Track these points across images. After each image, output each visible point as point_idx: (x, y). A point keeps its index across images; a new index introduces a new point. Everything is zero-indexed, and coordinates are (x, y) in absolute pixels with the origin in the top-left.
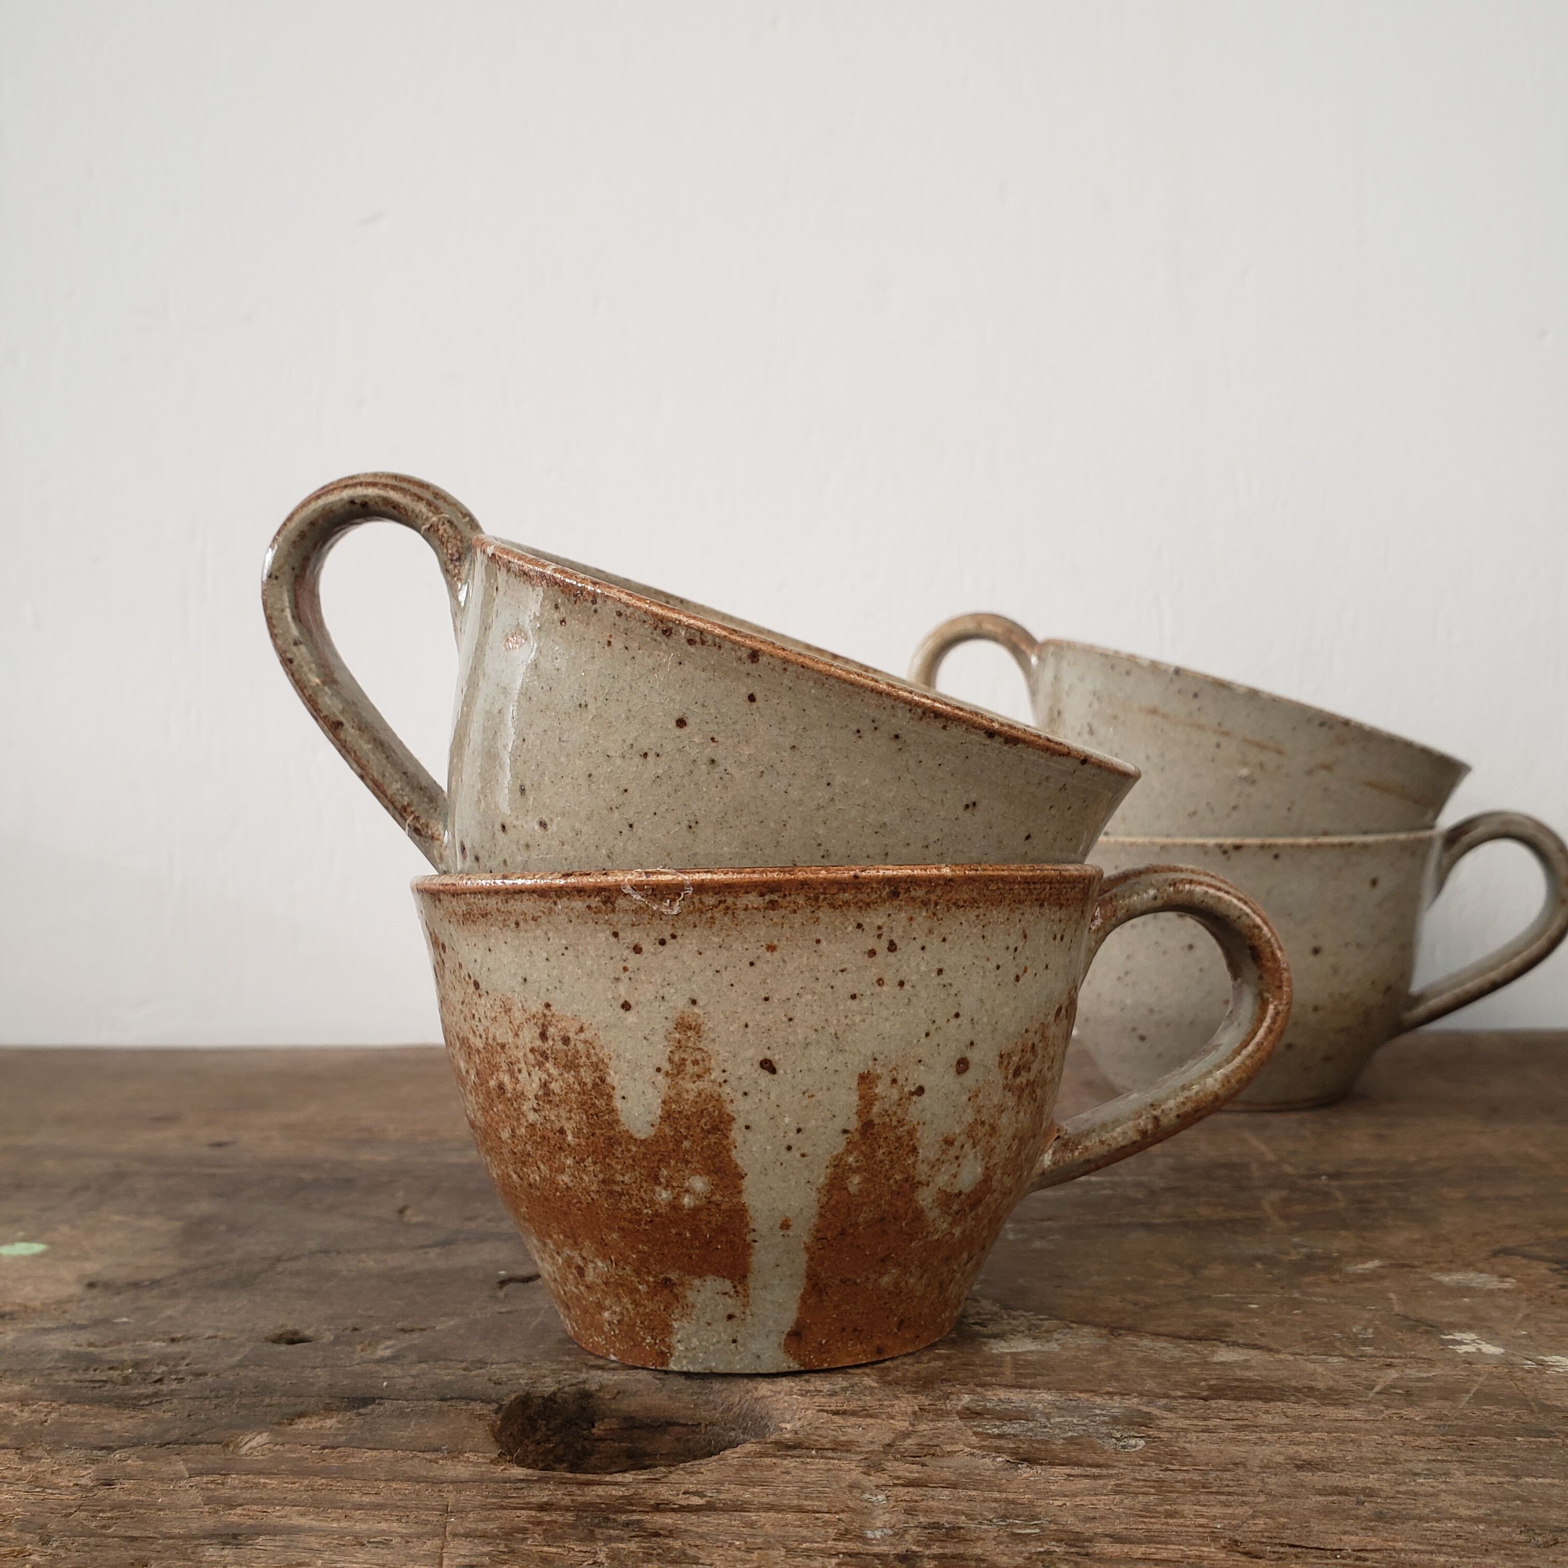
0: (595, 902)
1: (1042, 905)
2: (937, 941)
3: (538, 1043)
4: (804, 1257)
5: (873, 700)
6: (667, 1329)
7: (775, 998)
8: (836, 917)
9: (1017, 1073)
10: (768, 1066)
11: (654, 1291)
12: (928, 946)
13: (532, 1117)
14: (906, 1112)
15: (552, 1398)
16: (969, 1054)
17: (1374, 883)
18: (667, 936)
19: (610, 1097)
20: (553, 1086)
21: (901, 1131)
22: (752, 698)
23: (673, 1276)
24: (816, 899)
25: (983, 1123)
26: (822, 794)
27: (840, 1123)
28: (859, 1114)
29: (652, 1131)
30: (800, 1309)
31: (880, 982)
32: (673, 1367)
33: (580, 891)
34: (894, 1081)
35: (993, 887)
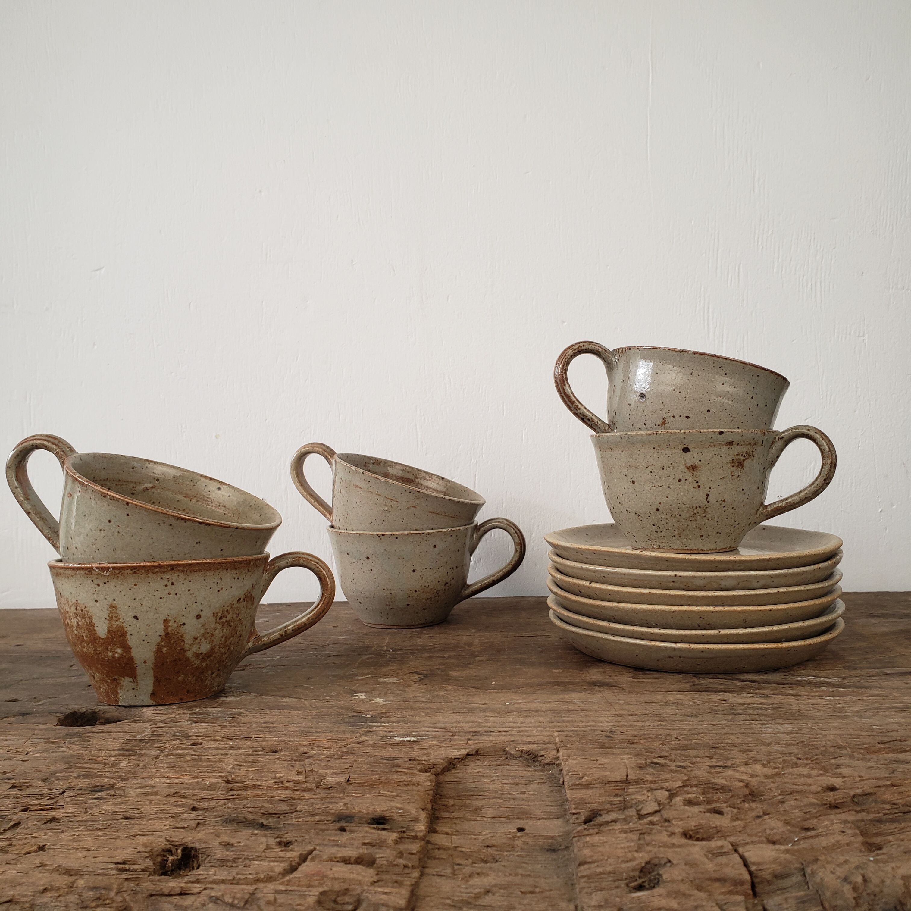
0: (87, 572)
1: (227, 570)
2: (187, 581)
3: (75, 611)
4: (152, 671)
5: (162, 515)
6: (117, 693)
7: (137, 599)
8: (155, 576)
9: (221, 618)
10: (136, 618)
11: (112, 683)
12: (185, 583)
13: (76, 632)
14: (179, 630)
15: (84, 713)
16: (201, 613)
17: (435, 546)
18: (106, 581)
19: (94, 626)
20: (79, 623)
21: (178, 635)
22: (128, 515)
23: (116, 677)
24: (148, 571)
25: (208, 633)
26: (150, 541)
27: (158, 634)
28: (164, 631)
29: (105, 636)
30: (154, 686)
31: (169, 594)
32: (120, 704)
33: (82, 569)
34: (175, 621)
35: (206, 565)
